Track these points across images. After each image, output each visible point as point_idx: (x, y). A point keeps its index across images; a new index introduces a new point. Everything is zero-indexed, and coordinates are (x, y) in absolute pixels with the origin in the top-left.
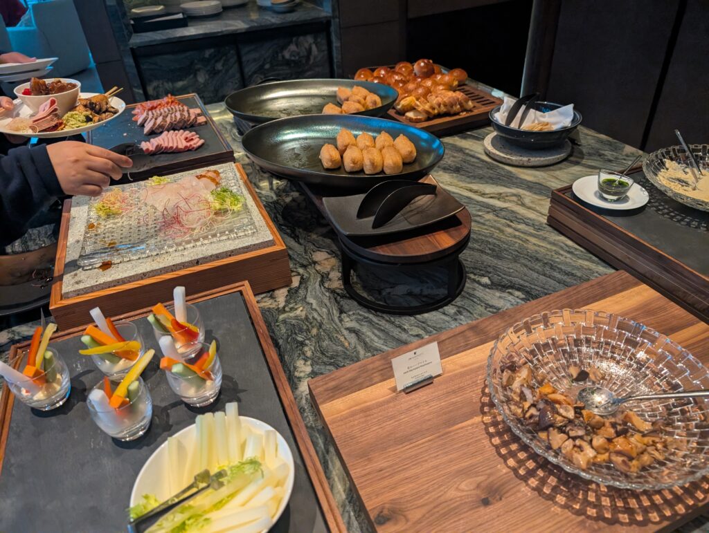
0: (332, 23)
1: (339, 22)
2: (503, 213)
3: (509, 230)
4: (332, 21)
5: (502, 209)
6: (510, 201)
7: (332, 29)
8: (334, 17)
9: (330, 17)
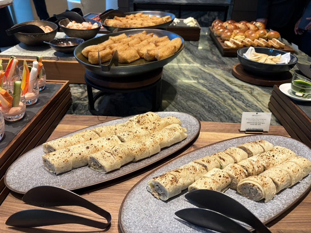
0: (229, 8)
1: (233, 8)
2: (235, 94)
3: (230, 102)
4: (230, 7)
5: (236, 92)
6: (245, 90)
7: (229, 10)
8: (231, 5)
9: (229, 4)
